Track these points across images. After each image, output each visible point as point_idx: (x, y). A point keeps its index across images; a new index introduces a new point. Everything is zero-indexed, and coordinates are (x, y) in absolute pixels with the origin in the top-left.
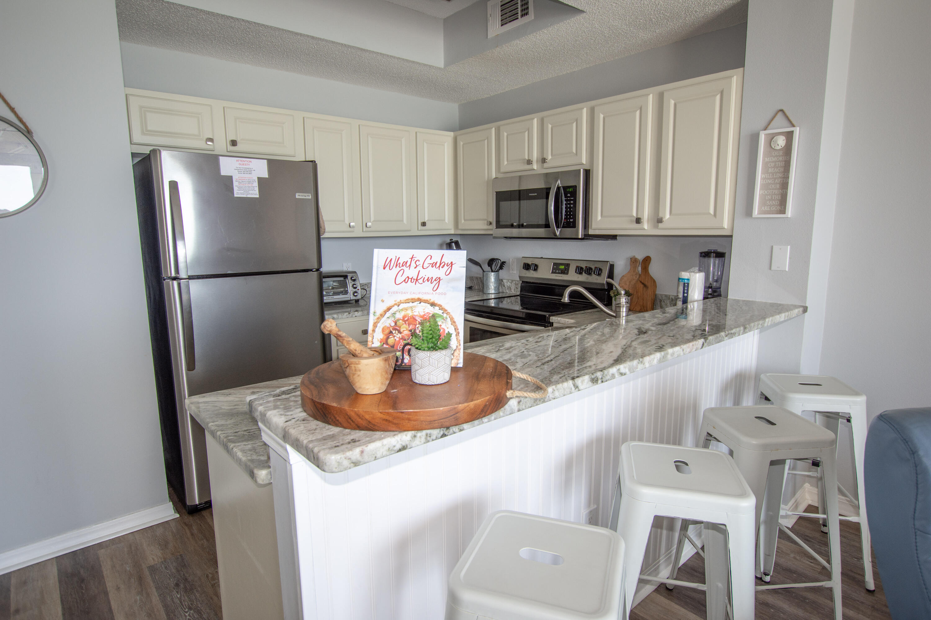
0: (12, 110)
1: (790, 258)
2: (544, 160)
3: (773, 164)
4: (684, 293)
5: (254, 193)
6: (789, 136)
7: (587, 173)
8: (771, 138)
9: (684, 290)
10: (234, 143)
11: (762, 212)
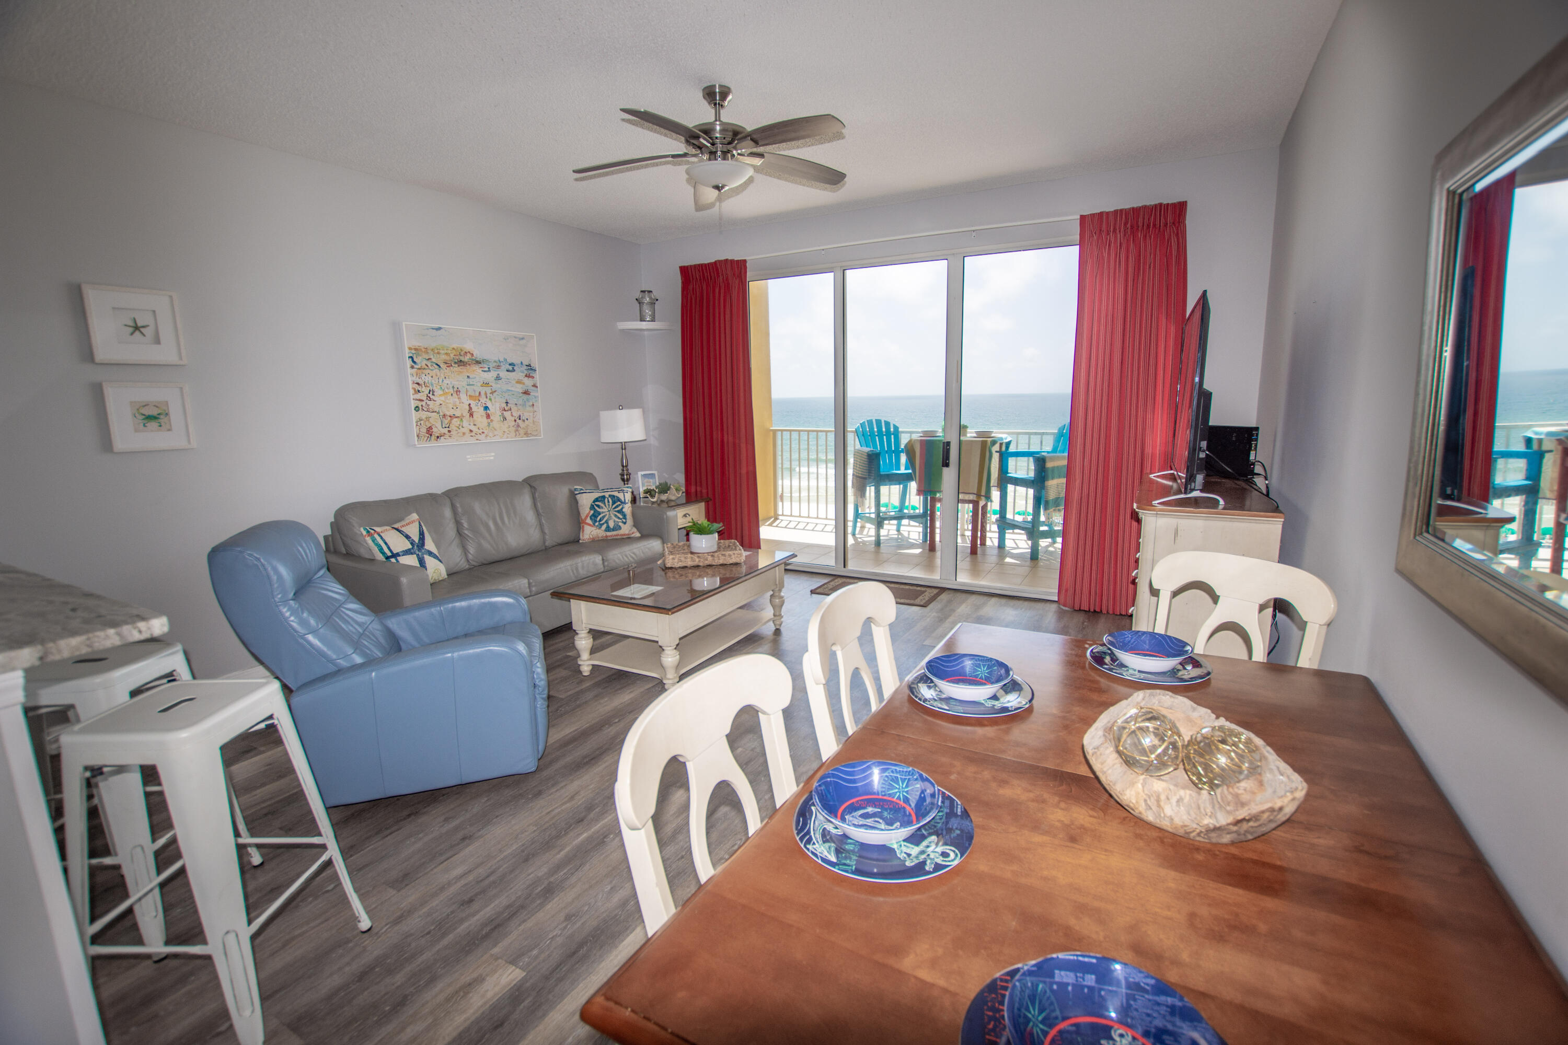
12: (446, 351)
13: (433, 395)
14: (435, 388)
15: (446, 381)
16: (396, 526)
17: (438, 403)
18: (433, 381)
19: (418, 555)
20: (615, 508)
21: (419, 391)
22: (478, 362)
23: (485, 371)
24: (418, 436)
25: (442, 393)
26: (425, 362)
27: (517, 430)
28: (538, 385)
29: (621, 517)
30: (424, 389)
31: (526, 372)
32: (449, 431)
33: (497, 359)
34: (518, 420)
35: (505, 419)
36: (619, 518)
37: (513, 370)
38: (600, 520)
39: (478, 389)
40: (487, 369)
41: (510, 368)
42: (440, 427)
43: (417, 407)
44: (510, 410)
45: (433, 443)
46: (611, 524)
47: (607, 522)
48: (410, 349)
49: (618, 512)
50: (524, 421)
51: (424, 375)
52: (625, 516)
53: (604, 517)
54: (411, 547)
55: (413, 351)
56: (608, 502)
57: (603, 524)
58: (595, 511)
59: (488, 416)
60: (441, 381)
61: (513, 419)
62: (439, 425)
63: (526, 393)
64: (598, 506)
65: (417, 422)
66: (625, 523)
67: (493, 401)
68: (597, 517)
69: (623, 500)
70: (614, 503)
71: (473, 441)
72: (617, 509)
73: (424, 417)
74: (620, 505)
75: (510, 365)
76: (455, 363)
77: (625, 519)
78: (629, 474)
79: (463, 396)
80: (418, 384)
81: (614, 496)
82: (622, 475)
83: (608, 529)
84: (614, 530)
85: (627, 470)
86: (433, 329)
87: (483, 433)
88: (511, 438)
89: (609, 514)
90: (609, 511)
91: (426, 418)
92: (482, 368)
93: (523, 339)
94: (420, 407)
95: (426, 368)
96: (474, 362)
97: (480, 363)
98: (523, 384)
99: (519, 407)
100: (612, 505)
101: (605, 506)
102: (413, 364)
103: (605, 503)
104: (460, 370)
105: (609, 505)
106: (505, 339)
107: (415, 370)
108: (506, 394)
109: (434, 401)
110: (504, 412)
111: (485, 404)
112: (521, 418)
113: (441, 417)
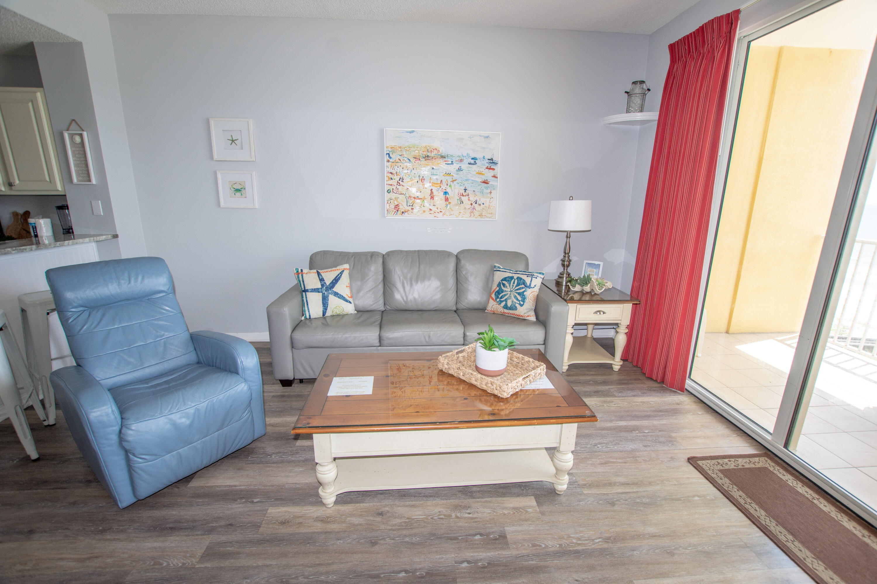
1: (102, 208)
3: (77, 152)
4: (34, 232)
6: (81, 136)
8: (72, 136)
9: (34, 231)
11: (78, 181)
12: (416, 149)
13: (402, 181)
14: (404, 177)
15: (413, 172)
16: (319, 271)
17: (405, 188)
18: (404, 171)
19: (323, 294)
20: (517, 290)
21: (391, 179)
22: (443, 157)
23: (448, 164)
24: (387, 210)
25: (410, 180)
26: (399, 157)
27: (473, 212)
28: (498, 176)
29: (520, 298)
30: (396, 177)
31: (487, 165)
32: (412, 209)
33: (460, 154)
34: (474, 204)
35: (462, 202)
36: (517, 299)
37: (475, 163)
38: (501, 298)
39: (440, 178)
40: (450, 162)
41: (472, 161)
42: (405, 205)
43: (389, 190)
44: (468, 195)
45: (399, 217)
46: (509, 304)
47: (506, 300)
48: (387, 147)
49: (519, 294)
50: (480, 205)
51: (396, 167)
52: (524, 299)
53: (505, 295)
54: (320, 287)
55: (390, 150)
56: (514, 283)
57: (503, 301)
58: (500, 288)
60: (410, 171)
61: (470, 203)
63: (485, 182)
64: (504, 285)
65: (388, 201)
66: (522, 305)
67: (453, 187)
68: (499, 294)
69: (528, 284)
70: (518, 285)
71: (431, 217)
72: (518, 291)
74: (523, 288)
75: (473, 159)
76: (423, 157)
77: (524, 302)
78: (570, 261)
79: (426, 182)
80: (391, 173)
81: (521, 279)
82: (563, 261)
83: (506, 307)
84: (511, 308)
85: (568, 257)
86: (407, 132)
87: (441, 212)
88: (466, 218)
89: (510, 294)
90: (511, 291)
91: (395, 198)
92: (446, 161)
93: (487, 137)
94: (392, 190)
95: (399, 161)
96: (440, 157)
97: (445, 158)
98: (483, 174)
99: (477, 193)
100: (516, 287)
101: (510, 286)
102: (389, 159)
103: (510, 283)
104: (427, 163)
105: (513, 286)
106: (470, 138)
107: (390, 163)
108: (466, 183)
109: (403, 186)
110: (462, 197)
111: (445, 190)
112: (478, 203)
113: (407, 198)
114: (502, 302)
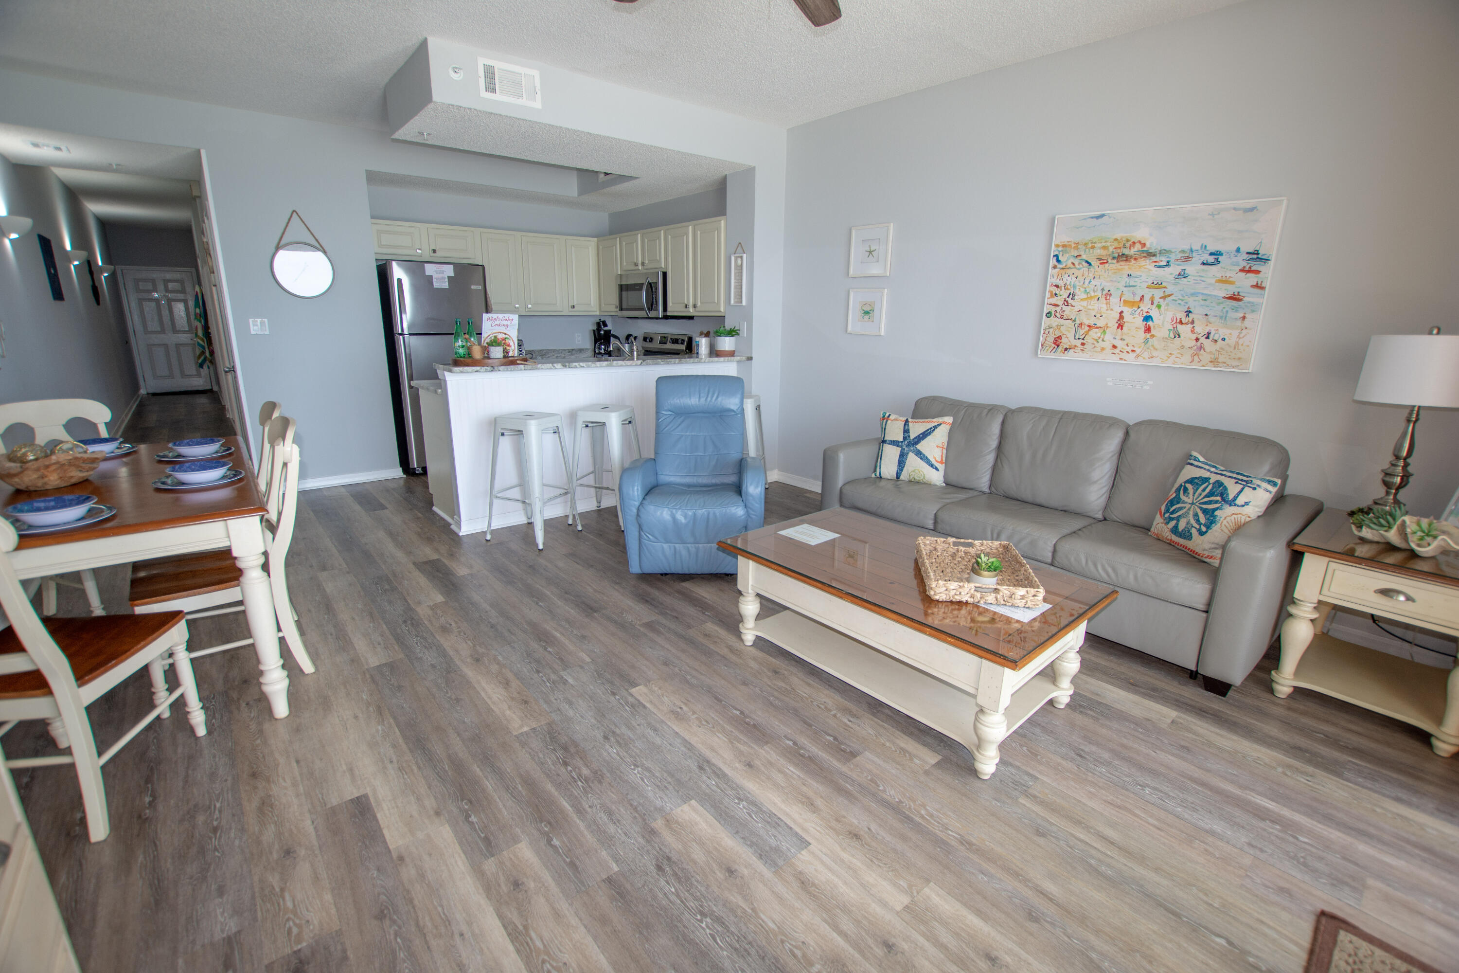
0: (317, 241)
1: (746, 329)
2: (643, 264)
3: (737, 276)
5: (446, 285)
6: (742, 258)
7: (665, 275)
8: (736, 258)
10: (434, 251)
11: (735, 302)
12: (1104, 244)
13: (1073, 299)
14: (1077, 292)
15: (1094, 282)
16: (908, 420)
17: (1076, 309)
18: (1077, 283)
19: (903, 450)
20: (1206, 503)
21: (1056, 295)
22: (1151, 255)
23: (1160, 267)
24: (1042, 345)
25: (1084, 296)
26: (1072, 260)
27: (1198, 354)
28: (1267, 284)
29: (1203, 520)
31: (1244, 264)
32: (1083, 344)
33: (1186, 247)
34: (1203, 340)
35: (1178, 335)
36: (1198, 521)
37: (1217, 262)
38: (1172, 513)
39: (1142, 291)
41: (1211, 259)
42: (1071, 338)
43: (1049, 313)
44: (1193, 322)
45: (1059, 355)
46: (1182, 525)
47: (1178, 519)
48: (1056, 246)
49: (1205, 511)
51: (1066, 276)
52: (1211, 523)
53: (1181, 509)
54: (901, 439)
55: (1060, 249)
56: (1204, 490)
57: (1173, 519)
58: (1178, 496)
59: (1148, 330)
60: (1087, 282)
61: (1194, 336)
62: (1071, 335)
63: (1234, 298)
64: (1186, 490)
65: (1045, 330)
66: (1202, 533)
67: (1162, 309)
68: (1173, 506)
69: (1231, 497)
70: (1211, 494)
71: (1115, 359)
72: (1204, 506)
73: (1054, 325)
74: (1217, 502)
75: (1211, 254)
76: (1114, 258)
77: (1208, 527)
79: (1114, 300)
80: (1057, 286)
81: (1222, 485)
82: (1387, 474)
83: (1175, 530)
84: (1182, 535)
85: (1406, 465)
86: (1092, 218)
87: (1133, 351)
88: (1182, 364)
89: (1189, 509)
90: (1192, 504)
91: (1058, 326)
92: (1155, 262)
93: (1252, 209)
94: (1053, 313)
95: (1072, 266)
96: (1145, 255)
97: (1154, 255)
98: (1232, 283)
99: (1211, 319)
100: (1204, 497)
101: (1194, 493)
102: (1056, 264)
103: (1197, 489)
104: (1120, 267)
105: (1200, 494)
106: (1213, 215)
107: (1057, 270)
108: (1191, 299)
109: (1072, 306)
110: (1179, 326)
111: (1148, 312)
112: (1211, 337)
113: (1076, 326)
114: (1171, 519)
